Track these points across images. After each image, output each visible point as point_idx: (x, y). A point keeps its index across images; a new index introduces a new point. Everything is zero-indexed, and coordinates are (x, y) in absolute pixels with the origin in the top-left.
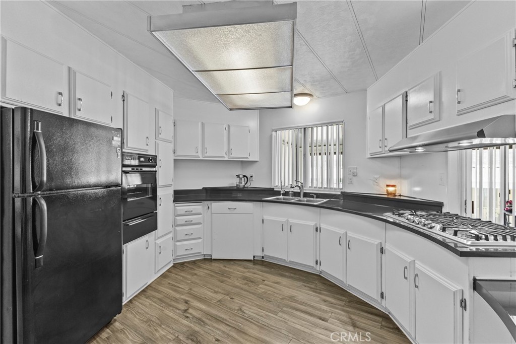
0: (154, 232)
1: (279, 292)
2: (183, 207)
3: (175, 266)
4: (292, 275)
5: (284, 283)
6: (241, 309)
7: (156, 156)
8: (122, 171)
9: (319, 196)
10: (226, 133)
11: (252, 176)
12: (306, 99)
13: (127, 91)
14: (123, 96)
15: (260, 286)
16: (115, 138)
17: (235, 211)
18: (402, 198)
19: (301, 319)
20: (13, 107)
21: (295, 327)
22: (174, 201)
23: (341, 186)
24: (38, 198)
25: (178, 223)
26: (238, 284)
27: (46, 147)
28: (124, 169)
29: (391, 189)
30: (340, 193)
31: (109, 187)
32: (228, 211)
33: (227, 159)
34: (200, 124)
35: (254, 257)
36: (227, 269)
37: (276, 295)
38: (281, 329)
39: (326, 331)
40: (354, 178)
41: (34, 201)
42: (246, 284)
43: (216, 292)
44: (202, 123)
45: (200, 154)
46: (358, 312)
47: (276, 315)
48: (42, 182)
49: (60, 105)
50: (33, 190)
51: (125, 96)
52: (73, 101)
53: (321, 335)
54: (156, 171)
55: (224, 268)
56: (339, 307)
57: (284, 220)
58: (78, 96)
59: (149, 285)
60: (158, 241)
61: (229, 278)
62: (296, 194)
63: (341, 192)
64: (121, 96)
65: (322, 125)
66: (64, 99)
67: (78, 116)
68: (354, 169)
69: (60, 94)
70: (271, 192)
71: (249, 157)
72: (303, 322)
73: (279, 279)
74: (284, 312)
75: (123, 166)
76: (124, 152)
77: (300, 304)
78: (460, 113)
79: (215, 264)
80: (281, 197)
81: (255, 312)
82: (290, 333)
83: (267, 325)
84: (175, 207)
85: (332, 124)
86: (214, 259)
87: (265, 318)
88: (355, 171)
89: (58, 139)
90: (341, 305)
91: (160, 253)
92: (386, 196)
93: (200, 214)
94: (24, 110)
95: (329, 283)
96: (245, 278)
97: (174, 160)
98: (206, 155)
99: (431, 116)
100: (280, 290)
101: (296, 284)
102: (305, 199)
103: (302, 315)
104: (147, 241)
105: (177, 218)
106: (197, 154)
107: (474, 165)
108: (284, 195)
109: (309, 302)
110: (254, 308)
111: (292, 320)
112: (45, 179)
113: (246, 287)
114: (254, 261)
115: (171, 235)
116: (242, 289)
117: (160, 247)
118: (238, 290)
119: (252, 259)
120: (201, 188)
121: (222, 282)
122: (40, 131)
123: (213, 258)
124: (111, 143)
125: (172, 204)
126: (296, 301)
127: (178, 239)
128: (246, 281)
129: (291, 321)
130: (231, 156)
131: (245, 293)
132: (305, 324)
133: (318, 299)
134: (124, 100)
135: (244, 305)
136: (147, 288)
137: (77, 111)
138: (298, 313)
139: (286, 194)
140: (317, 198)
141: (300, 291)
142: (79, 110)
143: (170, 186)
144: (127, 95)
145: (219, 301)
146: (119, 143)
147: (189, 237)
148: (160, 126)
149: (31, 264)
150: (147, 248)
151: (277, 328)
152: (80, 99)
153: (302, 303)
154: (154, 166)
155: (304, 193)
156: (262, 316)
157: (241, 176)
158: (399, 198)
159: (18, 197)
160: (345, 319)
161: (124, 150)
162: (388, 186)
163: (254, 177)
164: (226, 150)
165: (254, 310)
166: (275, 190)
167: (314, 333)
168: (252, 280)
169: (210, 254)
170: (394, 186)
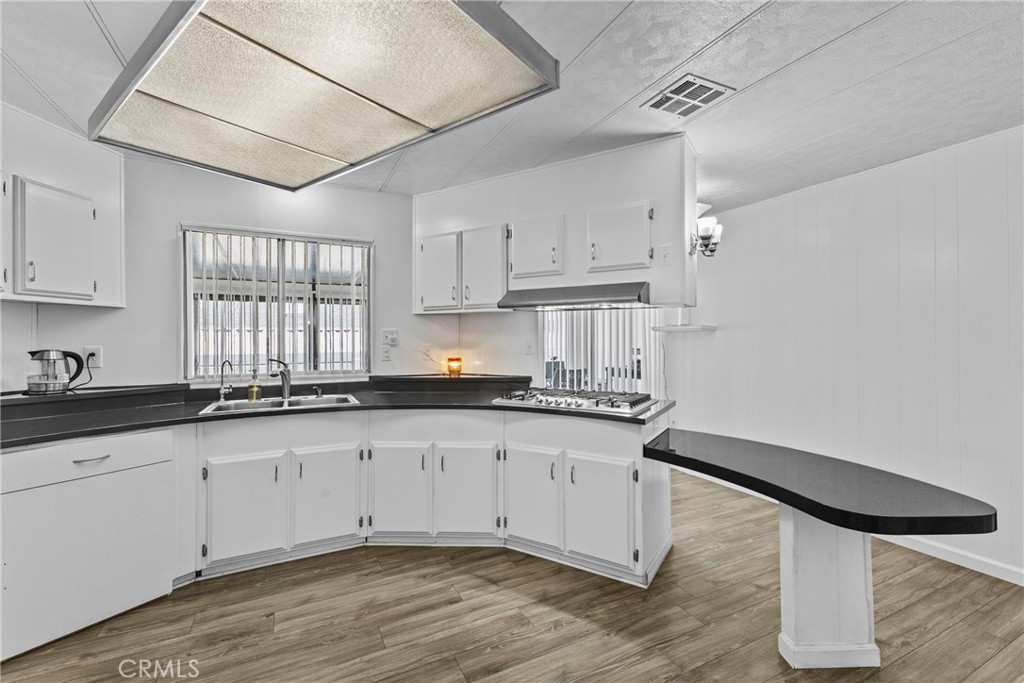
1: (333, 613)
4: (316, 572)
5: (322, 592)
11: (92, 355)
15: (277, 628)
17: (106, 466)
19: (428, 623)
21: (435, 639)
29: (454, 365)
30: (367, 380)
32: (77, 472)
37: (337, 621)
38: (421, 659)
39: (476, 613)
40: (393, 349)
42: (235, 648)
46: (476, 564)
47: (385, 648)
53: (478, 622)
56: (448, 573)
62: (270, 392)
63: (370, 377)
68: (390, 333)
71: (92, 294)
72: (438, 624)
73: (303, 592)
74: (391, 634)
77: (396, 605)
78: (593, 271)
81: (339, 674)
82: (441, 652)
83: (392, 674)
85: (349, 243)
87: (374, 667)
88: (395, 336)
90: (449, 570)
95: (394, 550)
96: (211, 640)
99: (554, 267)
101: (345, 581)
103: (422, 617)
108: (230, 397)
109: (407, 593)
110: (326, 671)
111: (419, 634)
113: (242, 653)
126: (386, 606)
128: (226, 643)
129: (419, 638)
131: (258, 664)
132: (443, 625)
133: (412, 581)
138: (413, 619)
139: (239, 393)
140: (322, 393)
141: (371, 587)
151: (413, 663)
153: (398, 602)
156: (362, 671)
157: (53, 356)
160: (475, 581)
162: (450, 360)
165: (331, 674)
167: (468, 626)
168: (236, 632)
170: (458, 360)
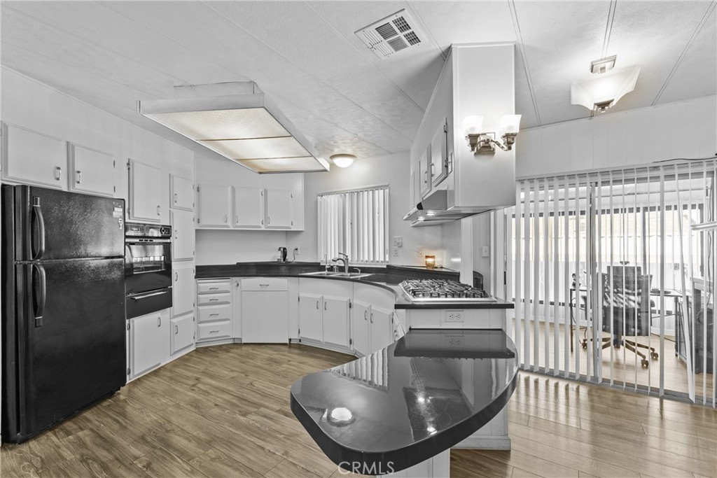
0: (169, 309)
1: (300, 370)
2: (207, 284)
3: (197, 350)
6: (251, 384)
7: (171, 227)
8: (126, 243)
9: (364, 270)
10: (262, 199)
11: (297, 249)
12: (348, 161)
13: (133, 158)
14: (128, 164)
15: (283, 366)
16: (116, 209)
17: (268, 288)
18: (444, 270)
20: (15, 184)
22: (196, 277)
23: (387, 260)
24: (38, 265)
25: (201, 302)
26: (260, 364)
27: (44, 220)
28: (127, 240)
29: (430, 261)
30: (385, 267)
31: (112, 257)
32: (260, 289)
33: (263, 229)
34: (229, 189)
35: (290, 340)
36: (254, 352)
37: (295, 372)
40: (400, 249)
41: (34, 268)
43: (232, 371)
44: (233, 187)
45: (229, 223)
48: (41, 250)
49: (58, 179)
50: (33, 258)
51: (131, 163)
52: (72, 174)
54: (170, 243)
55: (252, 351)
57: (319, 296)
58: (76, 169)
59: (162, 367)
60: (174, 320)
61: (252, 359)
62: (341, 269)
63: (387, 266)
64: (126, 165)
65: (367, 190)
66: (63, 174)
67: (78, 189)
68: (399, 239)
69: (59, 168)
70: (318, 267)
71: (291, 226)
73: (307, 360)
75: (126, 237)
76: (127, 223)
79: (244, 348)
80: (326, 272)
84: (197, 283)
85: (377, 188)
86: (244, 344)
88: (400, 241)
89: (55, 211)
91: (177, 333)
92: (425, 269)
93: (228, 292)
94: (24, 187)
96: (270, 359)
97: (197, 230)
98: (237, 224)
100: (302, 369)
102: (349, 274)
104: (159, 318)
105: (199, 296)
106: (225, 224)
107: (531, 237)
108: (329, 270)
110: (266, 382)
112: (44, 248)
113: (268, 367)
114: (290, 345)
115: (191, 315)
116: (262, 368)
117: (176, 326)
118: (257, 369)
119: (287, 342)
120: (234, 263)
121: (243, 363)
122: (39, 206)
123: (243, 342)
124: (112, 215)
125: (194, 280)
127: (201, 320)
128: (269, 362)
130: (269, 225)
131: (263, 371)
134: (129, 169)
135: (256, 381)
136: (159, 369)
137: (76, 184)
139: (331, 269)
140: (361, 272)
142: (78, 182)
143: (191, 259)
144: (133, 163)
145: (232, 378)
146: (121, 214)
147: (214, 318)
148: (175, 193)
149: (31, 322)
150: (159, 326)
152: (79, 172)
154: (169, 238)
155: (349, 267)
158: (440, 270)
159: (20, 264)
161: (127, 220)
162: (427, 257)
163: (299, 250)
164: (262, 217)
166: (321, 264)
168: (276, 361)
169: (239, 337)
170: (433, 257)
